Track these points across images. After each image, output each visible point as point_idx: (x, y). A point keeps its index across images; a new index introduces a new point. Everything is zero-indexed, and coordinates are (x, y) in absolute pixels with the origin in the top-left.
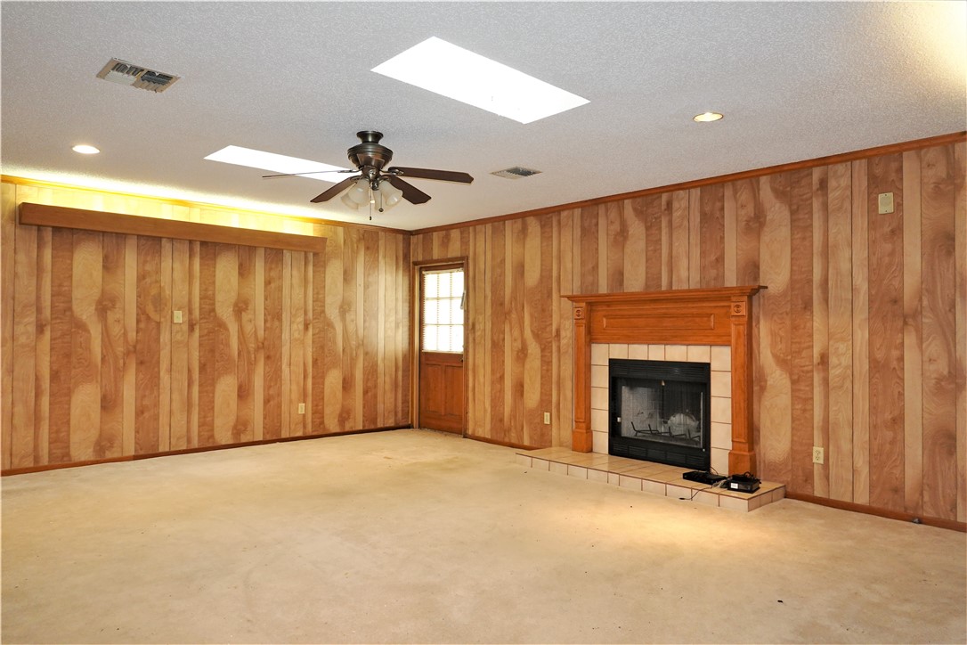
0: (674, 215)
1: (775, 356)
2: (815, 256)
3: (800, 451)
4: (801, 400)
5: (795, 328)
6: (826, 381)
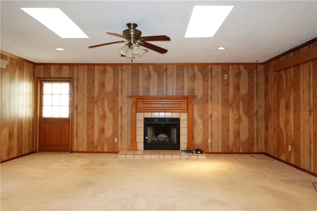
0: (168, 72)
1: (198, 115)
2: (209, 89)
3: (205, 140)
4: (205, 126)
5: (204, 107)
6: (212, 121)
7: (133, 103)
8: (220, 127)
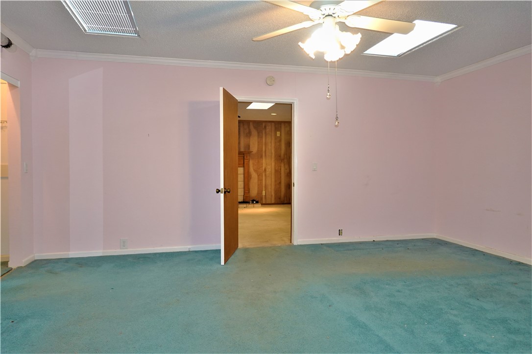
1: (254, 170)
2: (263, 145)
3: (260, 192)
4: (260, 180)
5: (258, 162)
6: (266, 175)
8: (273, 180)
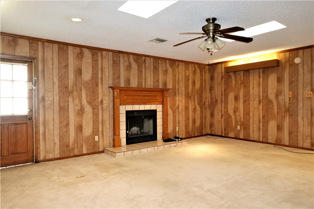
0: (146, 64)
2: (177, 83)
5: (173, 99)
6: (178, 112)
7: (117, 95)
8: (184, 116)
